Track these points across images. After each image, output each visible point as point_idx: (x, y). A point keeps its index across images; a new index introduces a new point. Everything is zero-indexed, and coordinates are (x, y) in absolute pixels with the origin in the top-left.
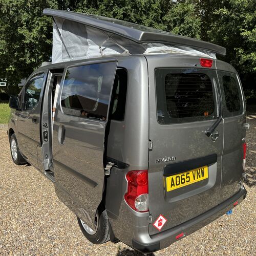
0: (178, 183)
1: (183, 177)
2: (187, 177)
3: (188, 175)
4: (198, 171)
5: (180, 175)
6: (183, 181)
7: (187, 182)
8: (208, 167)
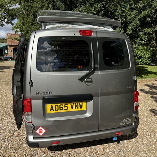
0: (57, 109)
1: (61, 106)
2: (65, 107)
3: (66, 106)
4: (77, 104)
5: (59, 105)
6: (61, 109)
7: (65, 109)
8: (87, 102)
